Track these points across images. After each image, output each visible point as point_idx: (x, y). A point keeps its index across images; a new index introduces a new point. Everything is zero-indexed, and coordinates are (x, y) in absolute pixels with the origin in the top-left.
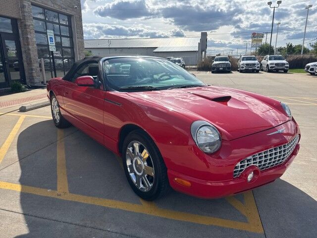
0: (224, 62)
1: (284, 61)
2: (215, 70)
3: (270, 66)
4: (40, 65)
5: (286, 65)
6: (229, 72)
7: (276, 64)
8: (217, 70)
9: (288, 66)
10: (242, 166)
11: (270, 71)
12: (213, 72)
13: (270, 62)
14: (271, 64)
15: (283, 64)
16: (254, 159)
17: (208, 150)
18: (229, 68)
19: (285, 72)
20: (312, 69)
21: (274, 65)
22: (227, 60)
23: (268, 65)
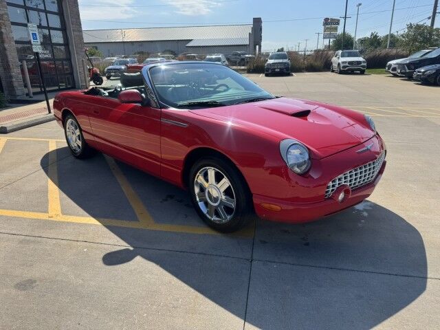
0: (281, 61)
1: (361, 59)
2: (270, 71)
3: (342, 65)
4: (23, 71)
5: (363, 64)
6: (288, 75)
7: (351, 63)
8: (272, 72)
9: (365, 64)
10: (333, 186)
11: (341, 72)
12: (267, 75)
13: (342, 60)
14: (343, 63)
15: (359, 63)
16: (345, 178)
17: (297, 170)
18: (287, 69)
19: (362, 73)
20: (394, 69)
21: (347, 64)
22: (286, 58)
23: (339, 64)
